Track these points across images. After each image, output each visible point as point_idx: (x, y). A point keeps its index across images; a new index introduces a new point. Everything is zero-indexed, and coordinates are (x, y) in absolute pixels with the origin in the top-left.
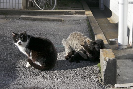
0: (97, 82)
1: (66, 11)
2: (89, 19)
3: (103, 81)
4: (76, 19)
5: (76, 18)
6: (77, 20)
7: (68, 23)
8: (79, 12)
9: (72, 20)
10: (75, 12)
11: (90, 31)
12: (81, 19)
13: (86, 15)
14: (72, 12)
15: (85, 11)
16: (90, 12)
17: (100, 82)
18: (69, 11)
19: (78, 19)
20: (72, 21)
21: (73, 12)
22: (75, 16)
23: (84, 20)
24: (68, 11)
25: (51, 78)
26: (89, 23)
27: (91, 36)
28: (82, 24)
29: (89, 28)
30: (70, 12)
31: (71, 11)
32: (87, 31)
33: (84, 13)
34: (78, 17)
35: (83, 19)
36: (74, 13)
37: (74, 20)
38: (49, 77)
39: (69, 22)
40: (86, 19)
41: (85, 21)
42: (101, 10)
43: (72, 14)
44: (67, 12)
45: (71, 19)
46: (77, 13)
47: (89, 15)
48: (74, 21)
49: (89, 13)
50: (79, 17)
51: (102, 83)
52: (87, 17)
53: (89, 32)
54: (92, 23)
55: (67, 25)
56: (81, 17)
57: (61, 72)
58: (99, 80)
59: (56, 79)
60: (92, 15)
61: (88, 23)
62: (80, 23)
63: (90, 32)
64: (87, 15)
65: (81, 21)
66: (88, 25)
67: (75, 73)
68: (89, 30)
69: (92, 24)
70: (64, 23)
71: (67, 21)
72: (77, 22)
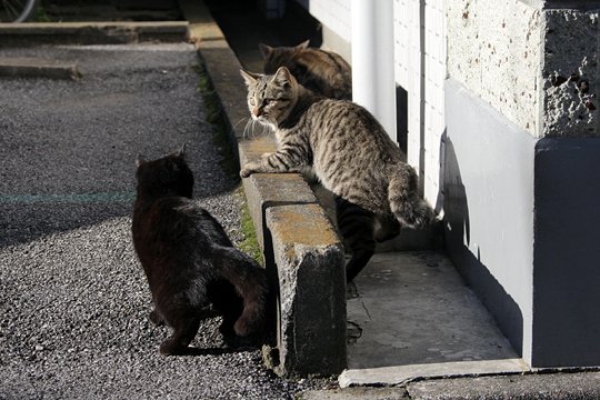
0: (252, 368)
1: (93, 24)
2: (210, 66)
3: (283, 360)
4: (142, 65)
5: (143, 59)
6: (150, 71)
7: (105, 86)
8: (159, 28)
9: (125, 72)
10: (138, 29)
11: (214, 122)
12: (171, 64)
13: (193, 43)
14: (122, 31)
15: (186, 23)
16: (214, 30)
17: (267, 364)
18: (106, 28)
19: (153, 64)
20: (123, 78)
21: (128, 30)
22: (139, 52)
23: (183, 69)
24: (101, 25)
25: (22, 356)
26: (210, 86)
27: (220, 149)
28: (174, 87)
29: (208, 107)
30: (110, 33)
31: (115, 27)
32: (200, 124)
33: (181, 36)
34: (152, 53)
35: (177, 64)
36: (134, 39)
37: (135, 72)
38: (15, 350)
39: (109, 82)
40: (194, 63)
41: (186, 73)
42: (270, 15)
43: (124, 43)
44: (95, 30)
45: (117, 64)
46: (145, 36)
47: (206, 45)
48: (135, 77)
49: (207, 36)
50: (158, 55)
51: (276, 370)
52: (199, 53)
53: (210, 126)
54: (222, 81)
55: (95, 96)
56: (166, 52)
57: (72, 327)
58: (265, 356)
59: (50, 360)
60: (224, 44)
61: (204, 81)
62: (164, 86)
63: (215, 126)
64: (198, 46)
65: (171, 75)
66: (202, 92)
67: (146, 328)
68: (208, 119)
69: (224, 88)
70: (81, 84)
71: (97, 75)
72: (147, 78)
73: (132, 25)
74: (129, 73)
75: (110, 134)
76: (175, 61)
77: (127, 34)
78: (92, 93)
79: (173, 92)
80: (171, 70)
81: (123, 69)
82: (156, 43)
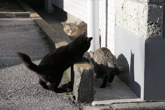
0: (68, 101)
1: (2, 12)
2: (39, 24)
3: (77, 98)
4: (18, 24)
5: (18, 22)
6: (21, 25)
7: (9, 29)
8: (22, 14)
9: (14, 26)
10: (15, 14)
11: (44, 39)
12: (27, 24)
13: (32, 18)
14: (11, 14)
15: (29, 12)
16: (37, 15)
17: (72, 100)
18: (6, 13)
19: (21, 24)
20: (13, 27)
21: (13, 14)
22: (16, 20)
23: (31, 25)
24: (5, 13)
25: (4, 98)
26: (41, 29)
27: (48, 46)
28: (29, 30)
29: (41, 35)
30: (7, 15)
31: (9, 13)
32: (40, 39)
33: (28, 16)
34: (20, 21)
35: (29, 24)
36: (14, 17)
37: (17, 26)
38: (2, 97)
39: (10, 28)
40: (34, 24)
41: (32, 26)
42: (49, 11)
43: (12, 18)
44: (3, 14)
45: (11, 24)
46: (18, 16)
47: (35, 18)
49: (35, 16)
50: (22, 21)
51: (75, 101)
52: (34, 21)
53: (43, 40)
54: (44, 28)
55: (7, 32)
56: (24, 20)
57: (17, 91)
58: (71, 98)
59: (12, 99)
60: (41, 18)
61: (38, 28)
62: (26, 29)
63: (45, 40)
64: (33, 19)
65: (28, 27)
66: (38, 31)
67: (37, 91)
68: (42, 38)
69: (45, 30)
70: (2, 29)
71: (6, 27)
72: (21, 27)
73: (14, 13)
74: (15, 26)
75: (15, 42)
76: (28, 23)
77: (12, 15)
78: (5, 31)
79: (29, 31)
80: (27, 25)
81: (13, 25)
82: (21, 18)
